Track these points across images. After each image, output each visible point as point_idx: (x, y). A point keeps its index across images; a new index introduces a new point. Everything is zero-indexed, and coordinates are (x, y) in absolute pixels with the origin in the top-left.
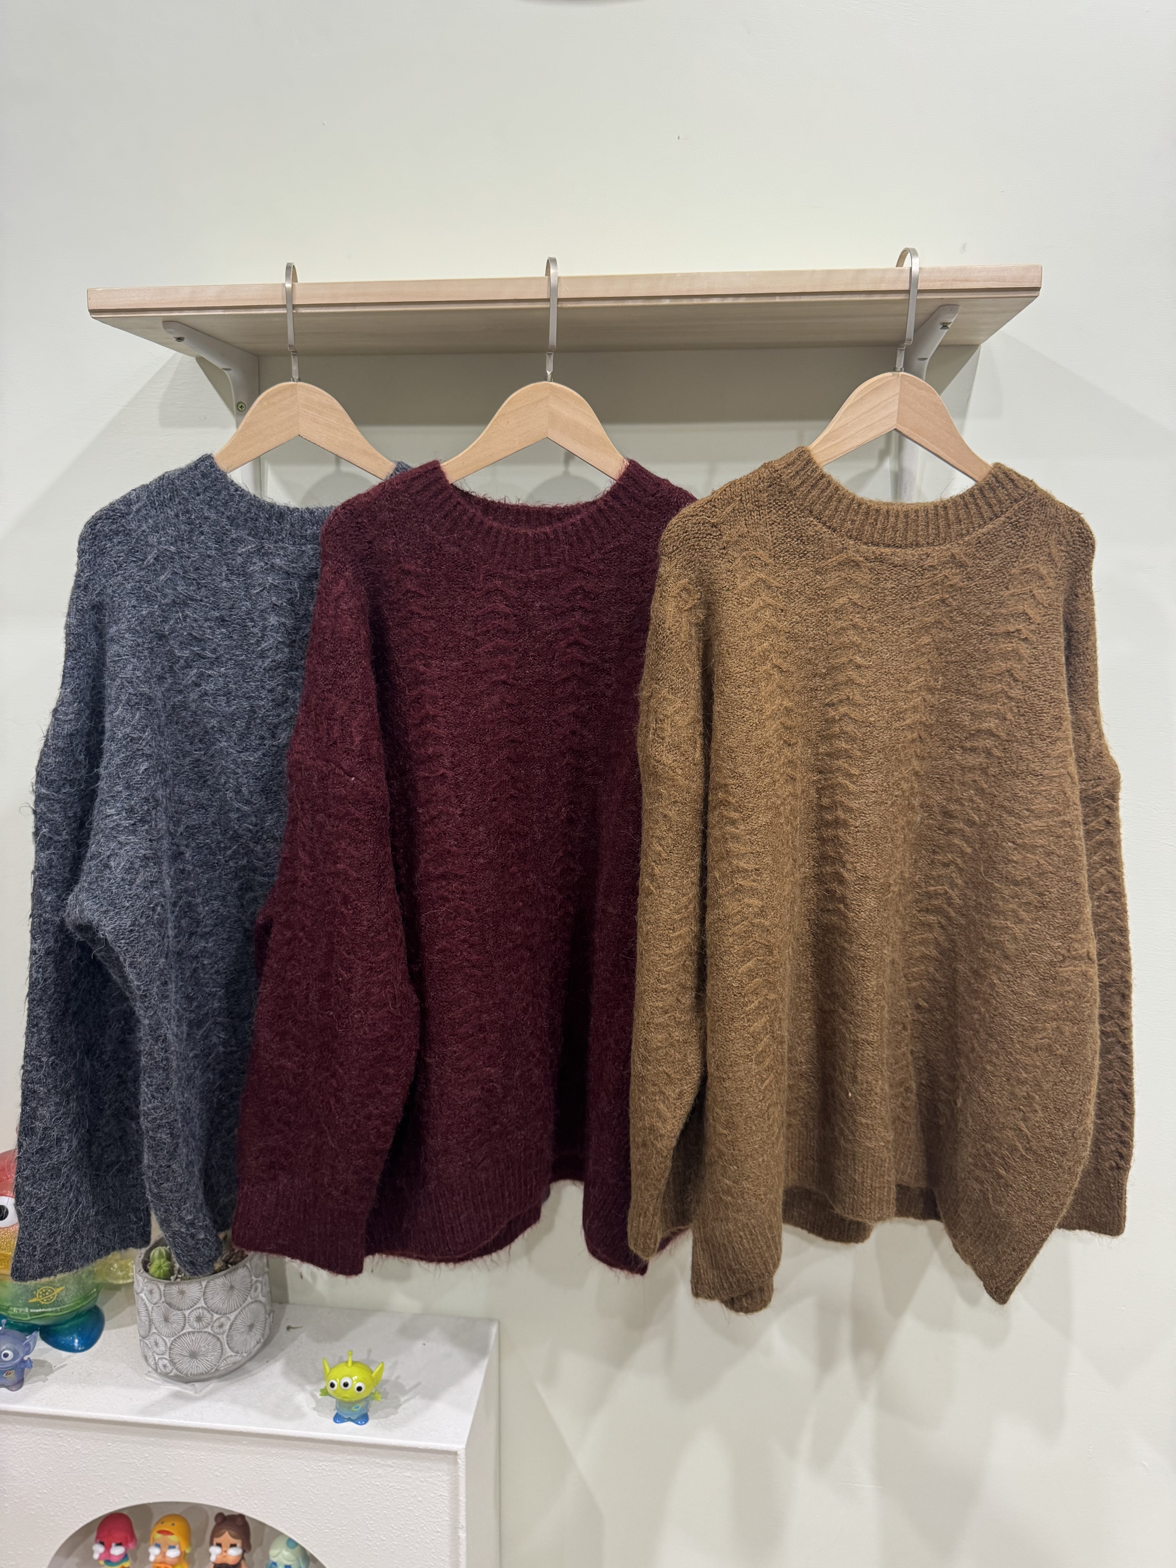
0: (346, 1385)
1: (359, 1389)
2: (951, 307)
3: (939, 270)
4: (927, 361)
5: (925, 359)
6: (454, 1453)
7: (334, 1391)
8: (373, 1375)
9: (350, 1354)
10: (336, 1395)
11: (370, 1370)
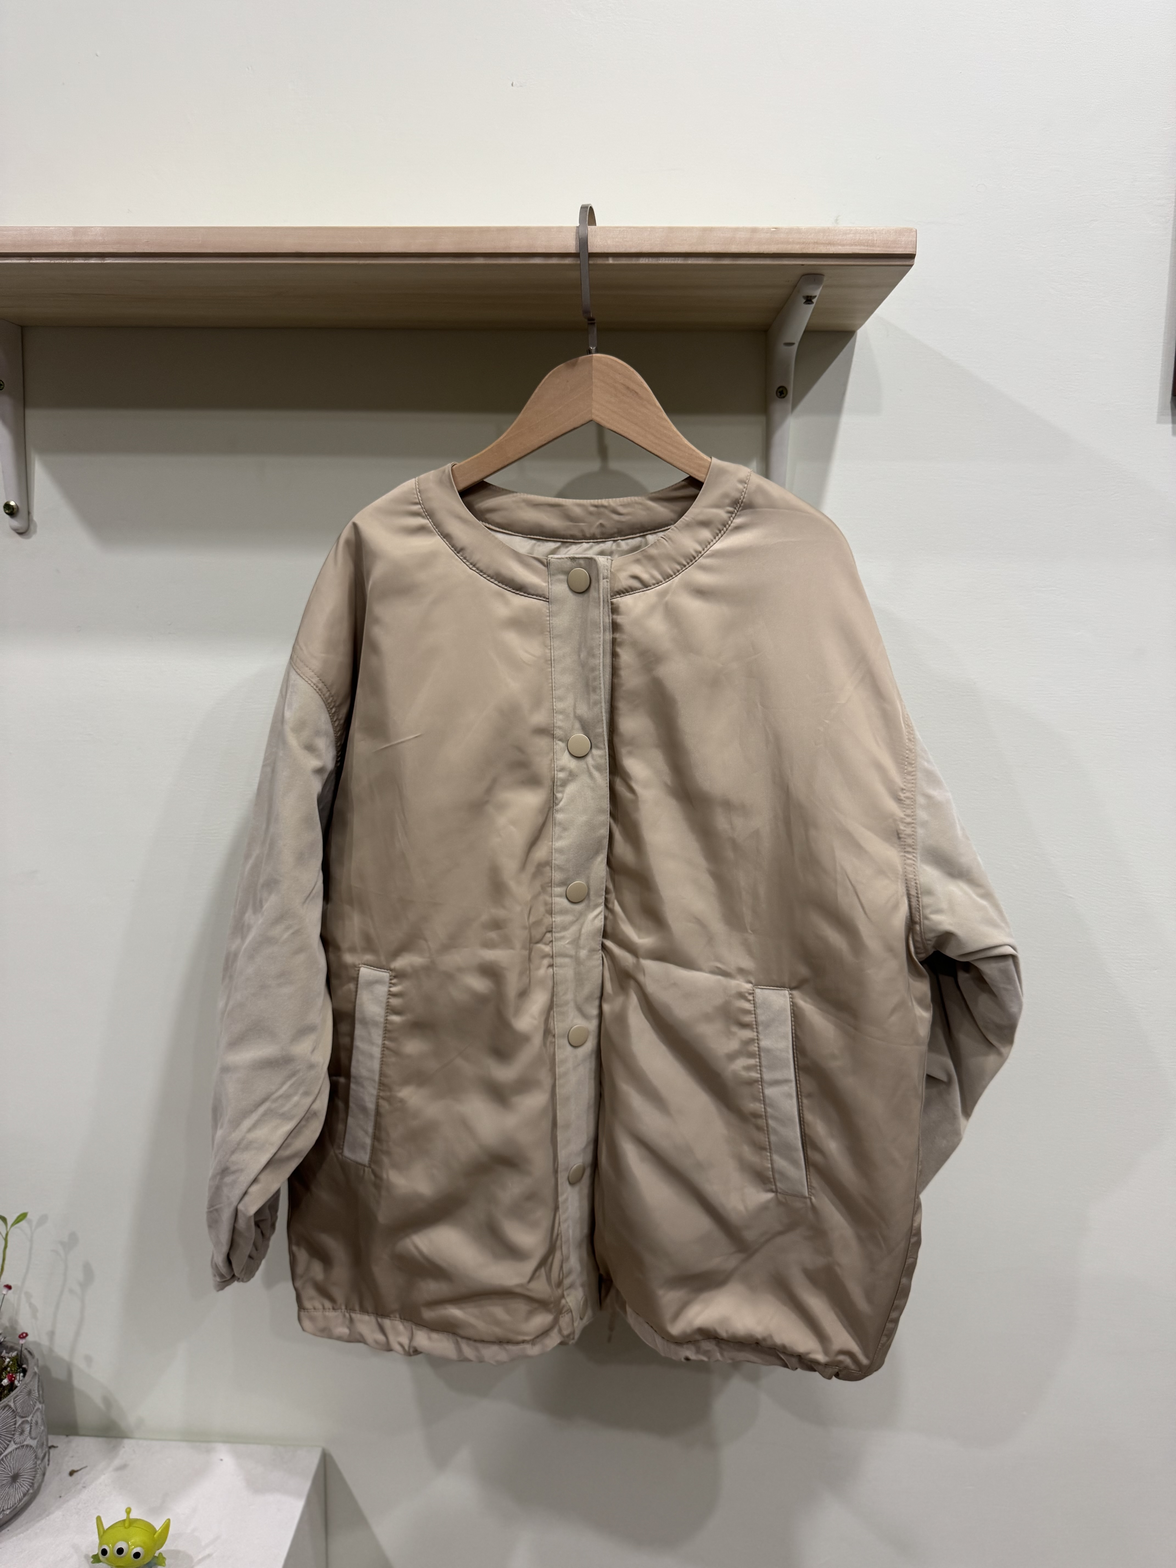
0: (120, 1551)
1: (137, 1555)
2: (814, 277)
3: (798, 231)
4: (795, 347)
5: (792, 344)
7: (107, 1559)
8: (155, 1536)
9: (128, 1511)
10: (109, 1562)
11: (152, 1529)
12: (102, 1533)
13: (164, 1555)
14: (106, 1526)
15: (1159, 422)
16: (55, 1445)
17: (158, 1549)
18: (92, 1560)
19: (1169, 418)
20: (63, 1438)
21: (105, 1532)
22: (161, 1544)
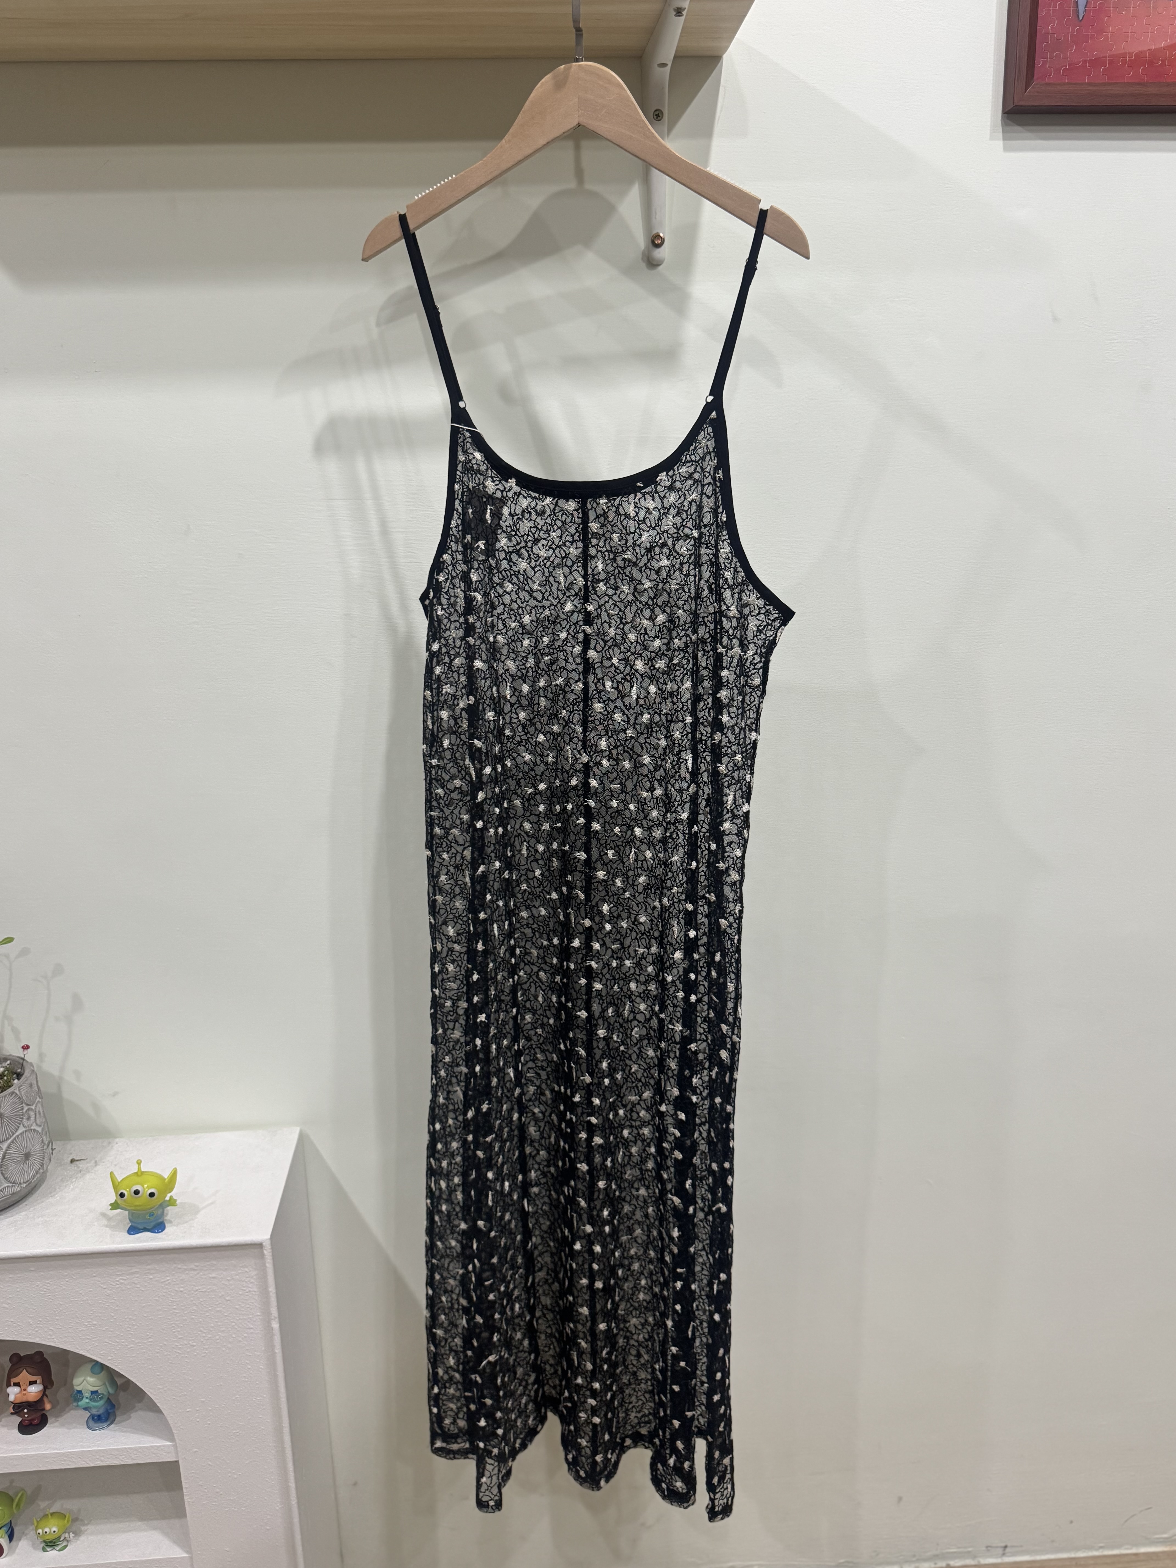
0: (137, 1192)
1: (152, 1195)
4: (668, 68)
5: (664, 65)
6: (259, 1246)
7: (125, 1201)
8: (165, 1182)
9: (139, 1163)
10: (126, 1207)
11: (162, 1178)
12: (117, 1184)
13: (174, 1199)
14: (119, 1178)
15: (992, 138)
17: (169, 1192)
19: (1001, 135)
21: (119, 1182)
22: (171, 1190)
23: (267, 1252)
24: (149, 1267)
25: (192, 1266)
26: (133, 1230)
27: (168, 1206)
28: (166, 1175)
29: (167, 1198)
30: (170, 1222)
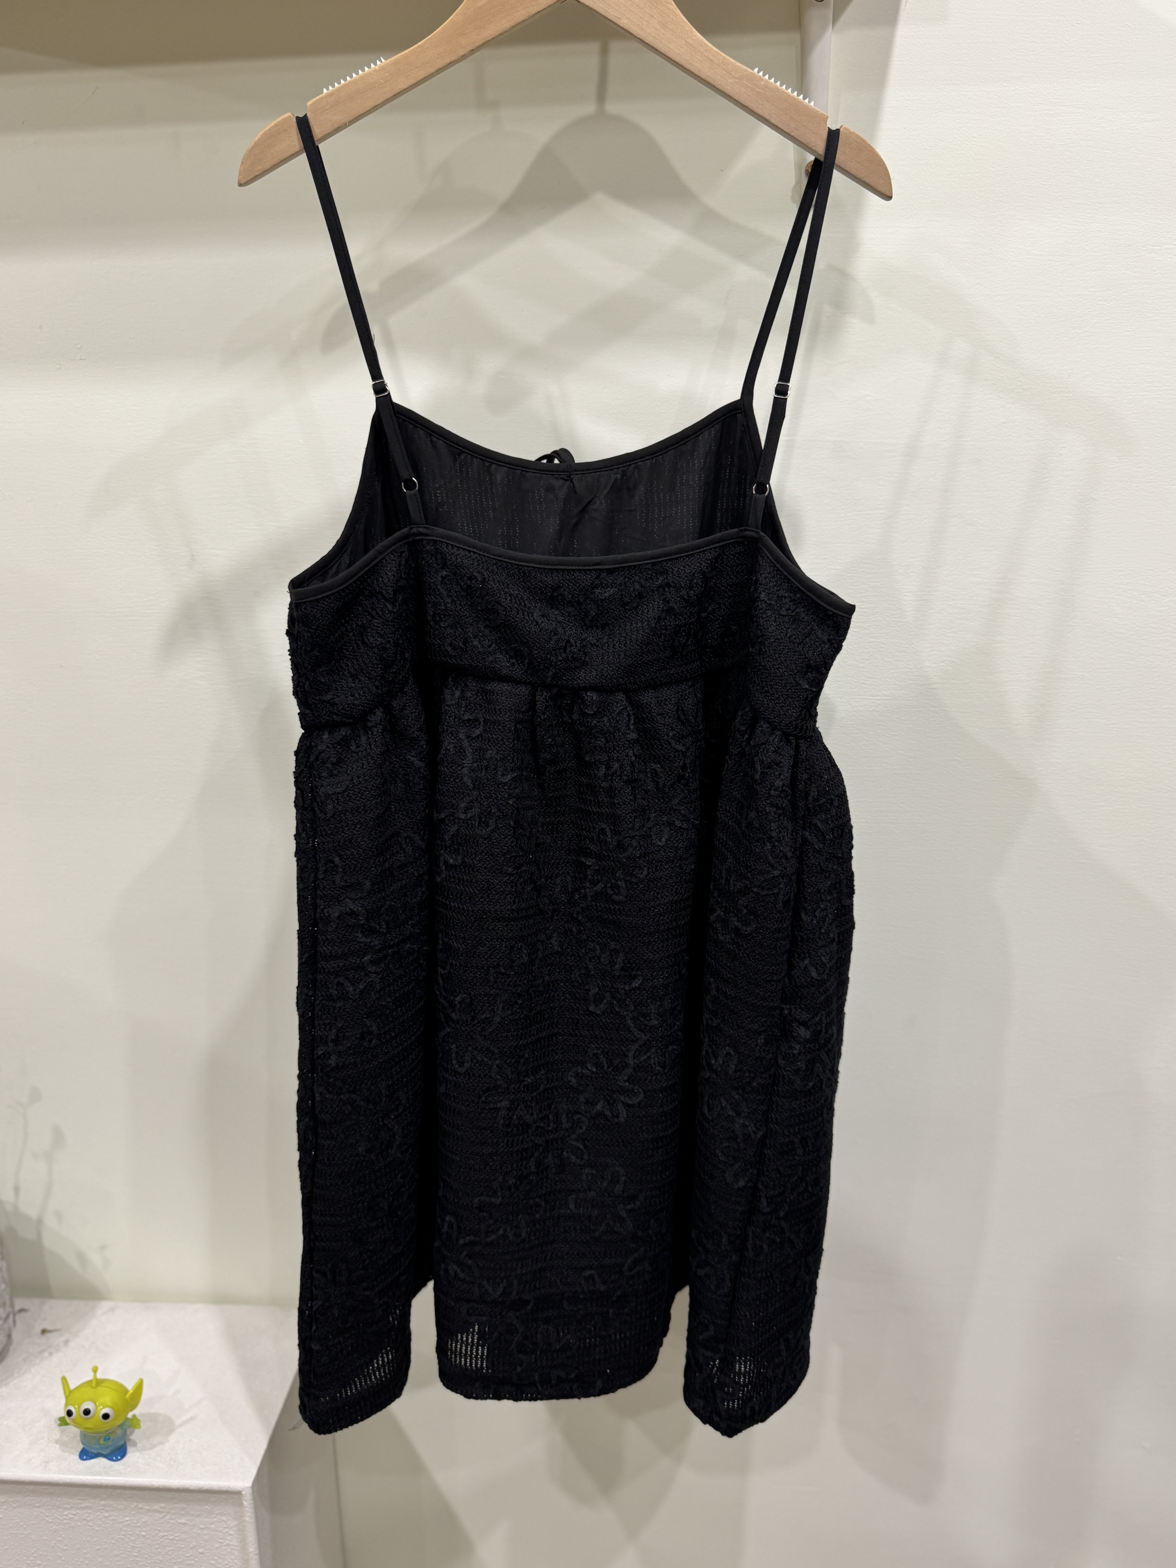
0: (87, 1412)
1: (106, 1416)
6: (238, 1493)
7: (73, 1421)
8: (127, 1396)
9: (95, 1370)
10: (77, 1425)
11: (124, 1390)
12: (69, 1393)
13: (139, 1417)
14: (72, 1387)
16: (26, 1307)
17: (131, 1410)
18: (59, 1422)
20: (36, 1301)
21: (71, 1392)
22: (134, 1406)
23: (248, 1503)
24: (103, 1503)
25: (156, 1507)
26: (85, 1455)
27: (130, 1427)
28: (130, 1386)
29: (130, 1415)
30: (135, 1444)
